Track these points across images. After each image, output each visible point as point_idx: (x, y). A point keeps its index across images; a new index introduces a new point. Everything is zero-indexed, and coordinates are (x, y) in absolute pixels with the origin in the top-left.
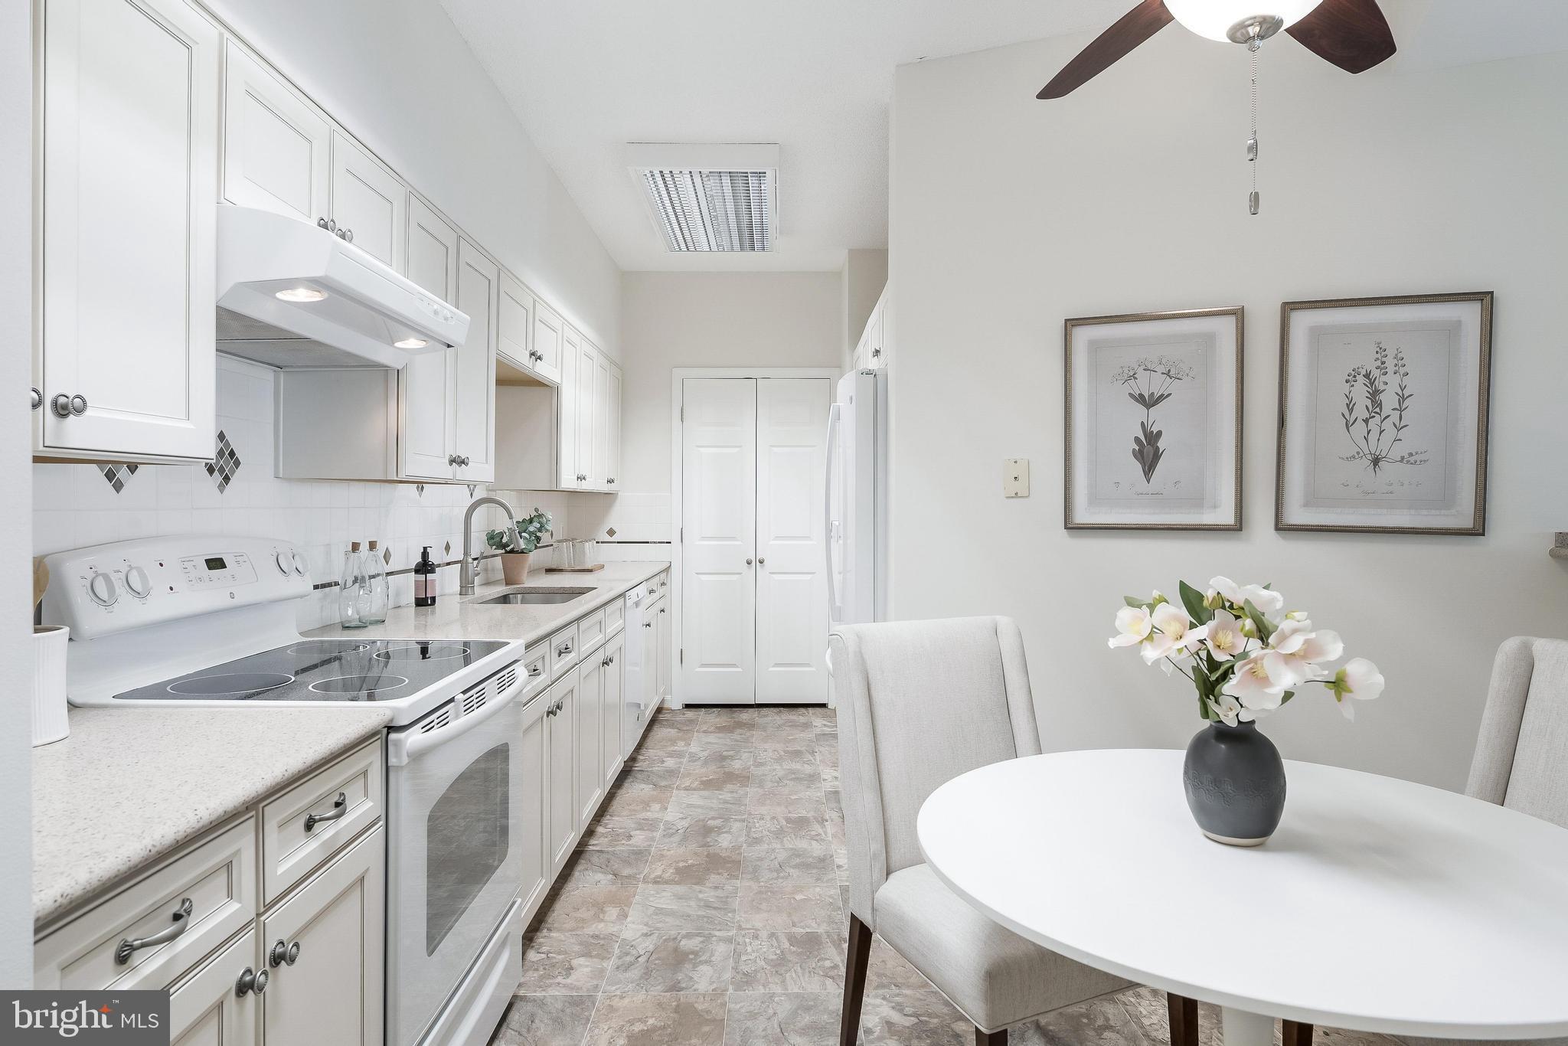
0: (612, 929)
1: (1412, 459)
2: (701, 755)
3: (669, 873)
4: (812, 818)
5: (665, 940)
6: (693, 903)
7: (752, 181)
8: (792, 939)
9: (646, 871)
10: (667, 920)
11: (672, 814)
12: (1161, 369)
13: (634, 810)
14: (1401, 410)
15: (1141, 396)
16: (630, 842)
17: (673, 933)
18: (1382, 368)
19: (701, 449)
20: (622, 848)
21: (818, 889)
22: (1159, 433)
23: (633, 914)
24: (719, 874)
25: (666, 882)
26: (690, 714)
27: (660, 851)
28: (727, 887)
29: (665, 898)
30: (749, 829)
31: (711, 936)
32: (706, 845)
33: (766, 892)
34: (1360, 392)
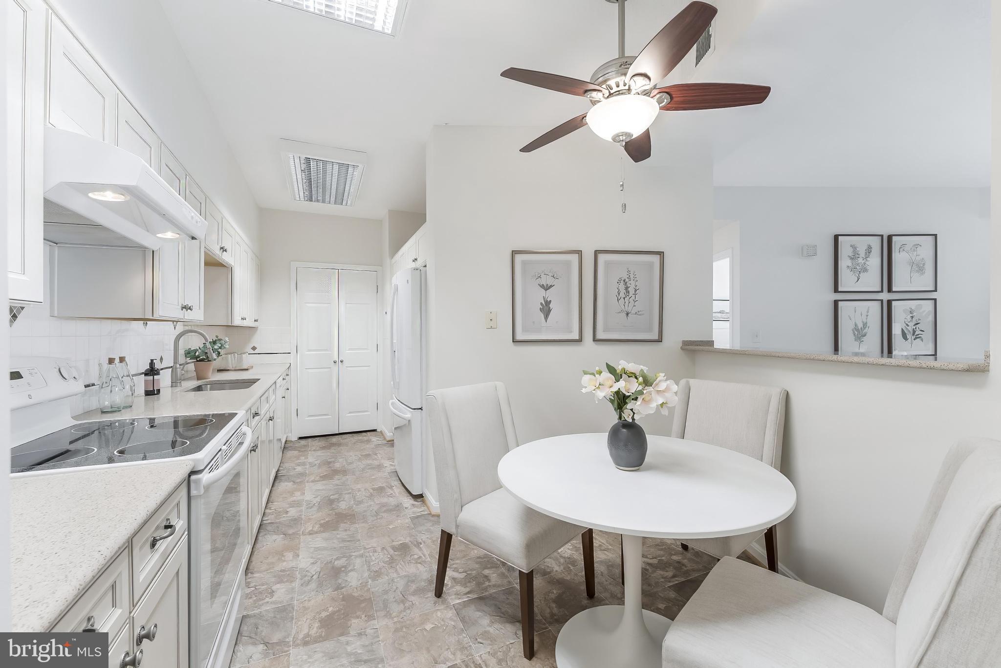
0: (293, 564)
1: (639, 313)
2: (316, 462)
3: (316, 528)
4: (386, 487)
5: (325, 564)
6: (335, 541)
7: (350, 169)
8: (394, 548)
9: (302, 530)
10: (323, 553)
11: (308, 496)
12: (551, 274)
13: (285, 497)
14: (635, 294)
15: (543, 285)
16: (288, 515)
17: (329, 559)
18: (629, 278)
19: (307, 304)
20: (284, 519)
21: (399, 521)
22: (550, 301)
23: (302, 554)
24: (345, 523)
25: (317, 533)
26: (303, 442)
27: (308, 517)
28: (351, 529)
29: (319, 541)
30: (354, 498)
31: (351, 556)
32: (333, 509)
33: (373, 527)
34: (622, 287)
